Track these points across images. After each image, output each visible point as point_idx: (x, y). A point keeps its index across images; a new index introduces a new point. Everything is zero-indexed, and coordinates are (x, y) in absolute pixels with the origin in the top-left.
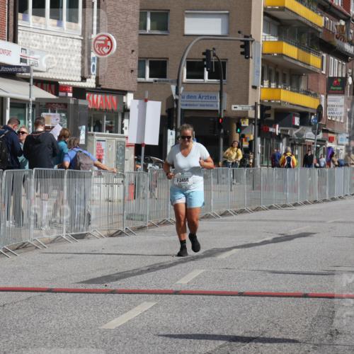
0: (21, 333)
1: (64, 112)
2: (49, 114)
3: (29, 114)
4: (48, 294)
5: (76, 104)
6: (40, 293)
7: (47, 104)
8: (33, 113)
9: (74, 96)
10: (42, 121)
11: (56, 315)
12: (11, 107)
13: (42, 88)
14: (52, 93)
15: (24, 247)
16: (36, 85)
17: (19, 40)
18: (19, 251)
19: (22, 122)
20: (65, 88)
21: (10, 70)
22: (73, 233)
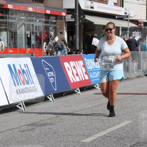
0: (128, 108)
1: (140, 31)
2: (135, 32)
3: (128, 32)
4: (137, 95)
5: (145, 28)
6: (134, 95)
7: (134, 28)
8: (129, 32)
9: (144, 25)
10: (131, 35)
11: (140, 102)
12: (122, 30)
13: (132, 23)
14: (136, 25)
15: (128, 79)
16: (130, 22)
17: (124, 6)
18: (126, 80)
19: (125, 35)
20: (140, 23)
21: (121, 17)
22: (145, 74)
